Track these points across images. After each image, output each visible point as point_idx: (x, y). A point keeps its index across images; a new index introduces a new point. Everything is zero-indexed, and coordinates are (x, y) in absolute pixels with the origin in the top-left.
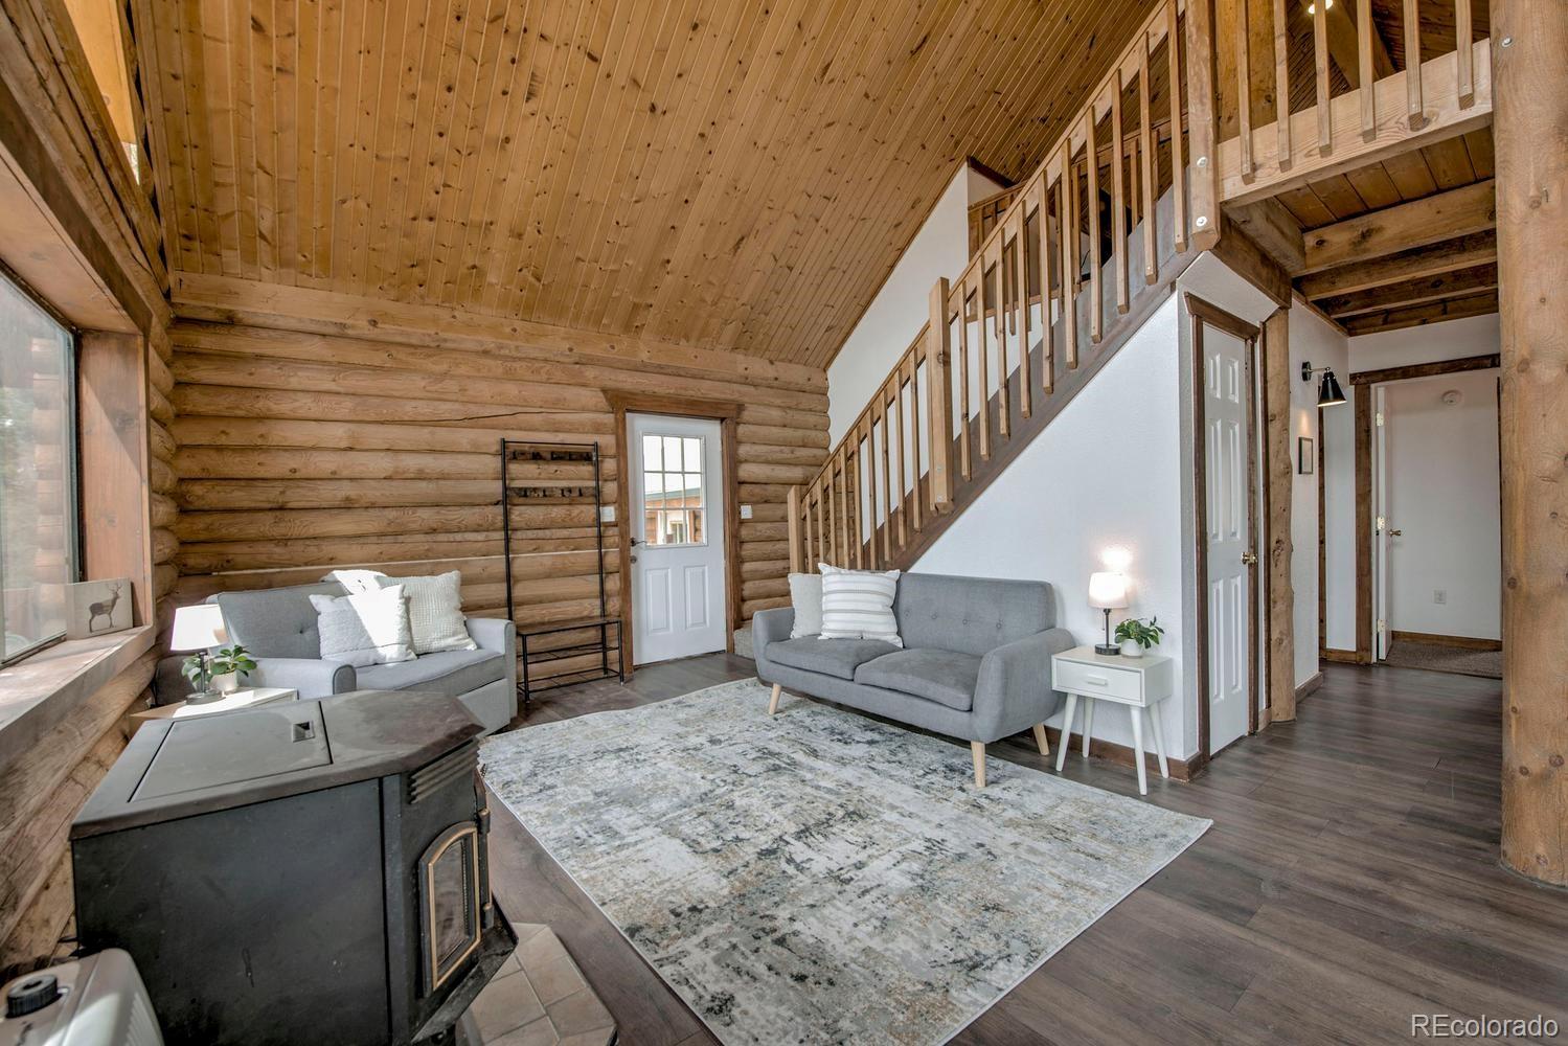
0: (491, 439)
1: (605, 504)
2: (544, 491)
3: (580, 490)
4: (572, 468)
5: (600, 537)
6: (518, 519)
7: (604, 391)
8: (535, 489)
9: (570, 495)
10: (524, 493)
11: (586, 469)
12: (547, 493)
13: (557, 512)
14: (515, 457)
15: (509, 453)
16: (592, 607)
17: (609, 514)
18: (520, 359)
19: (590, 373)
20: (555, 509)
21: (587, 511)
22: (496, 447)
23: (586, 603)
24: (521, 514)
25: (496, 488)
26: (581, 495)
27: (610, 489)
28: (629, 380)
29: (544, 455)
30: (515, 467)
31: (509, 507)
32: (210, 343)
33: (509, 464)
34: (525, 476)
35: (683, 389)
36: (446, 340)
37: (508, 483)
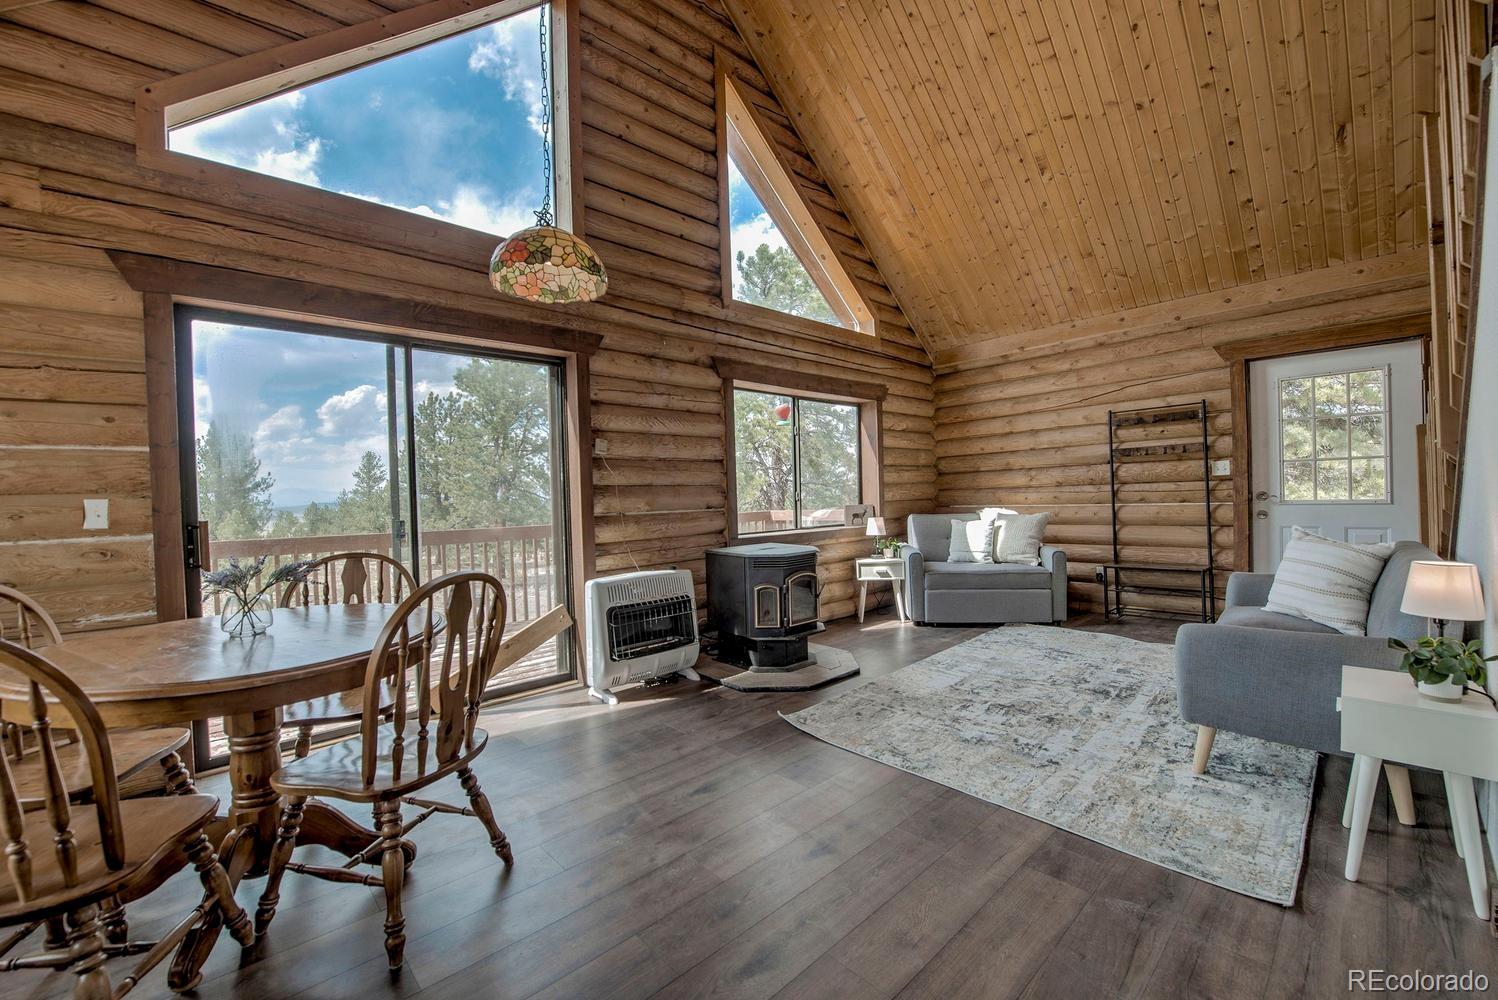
0: (1101, 413)
1: (1219, 458)
2: (1147, 451)
3: (1184, 447)
4: (1180, 427)
5: (1209, 492)
6: (1124, 474)
7: (1217, 348)
8: (1138, 449)
9: (1182, 453)
10: (1127, 453)
11: (1194, 427)
12: (1150, 452)
13: (1162, 468)
14: (1119, 426)
15: (1116, 422)
16: (1200, 558)
17: (1223, 468)
18: (1130, 341)
19: (1197, 336)
20: (1162, 465)
21: (1196, 466)
22: (1106, 419)
23: (1194, 552)
24: (1127, 471)
25: (1106, 450)
26: (1184, 451)
27: (1225, 444)
28: (1252, 327)
29: (1147, 419)
30: (1122, 433)
31: (1115, 466)
32: (948, 385)
33: (1116, 430)
34: (1132, 437)
35: (1338, 316)
36: (1069, 345)
37: (1114, 446)
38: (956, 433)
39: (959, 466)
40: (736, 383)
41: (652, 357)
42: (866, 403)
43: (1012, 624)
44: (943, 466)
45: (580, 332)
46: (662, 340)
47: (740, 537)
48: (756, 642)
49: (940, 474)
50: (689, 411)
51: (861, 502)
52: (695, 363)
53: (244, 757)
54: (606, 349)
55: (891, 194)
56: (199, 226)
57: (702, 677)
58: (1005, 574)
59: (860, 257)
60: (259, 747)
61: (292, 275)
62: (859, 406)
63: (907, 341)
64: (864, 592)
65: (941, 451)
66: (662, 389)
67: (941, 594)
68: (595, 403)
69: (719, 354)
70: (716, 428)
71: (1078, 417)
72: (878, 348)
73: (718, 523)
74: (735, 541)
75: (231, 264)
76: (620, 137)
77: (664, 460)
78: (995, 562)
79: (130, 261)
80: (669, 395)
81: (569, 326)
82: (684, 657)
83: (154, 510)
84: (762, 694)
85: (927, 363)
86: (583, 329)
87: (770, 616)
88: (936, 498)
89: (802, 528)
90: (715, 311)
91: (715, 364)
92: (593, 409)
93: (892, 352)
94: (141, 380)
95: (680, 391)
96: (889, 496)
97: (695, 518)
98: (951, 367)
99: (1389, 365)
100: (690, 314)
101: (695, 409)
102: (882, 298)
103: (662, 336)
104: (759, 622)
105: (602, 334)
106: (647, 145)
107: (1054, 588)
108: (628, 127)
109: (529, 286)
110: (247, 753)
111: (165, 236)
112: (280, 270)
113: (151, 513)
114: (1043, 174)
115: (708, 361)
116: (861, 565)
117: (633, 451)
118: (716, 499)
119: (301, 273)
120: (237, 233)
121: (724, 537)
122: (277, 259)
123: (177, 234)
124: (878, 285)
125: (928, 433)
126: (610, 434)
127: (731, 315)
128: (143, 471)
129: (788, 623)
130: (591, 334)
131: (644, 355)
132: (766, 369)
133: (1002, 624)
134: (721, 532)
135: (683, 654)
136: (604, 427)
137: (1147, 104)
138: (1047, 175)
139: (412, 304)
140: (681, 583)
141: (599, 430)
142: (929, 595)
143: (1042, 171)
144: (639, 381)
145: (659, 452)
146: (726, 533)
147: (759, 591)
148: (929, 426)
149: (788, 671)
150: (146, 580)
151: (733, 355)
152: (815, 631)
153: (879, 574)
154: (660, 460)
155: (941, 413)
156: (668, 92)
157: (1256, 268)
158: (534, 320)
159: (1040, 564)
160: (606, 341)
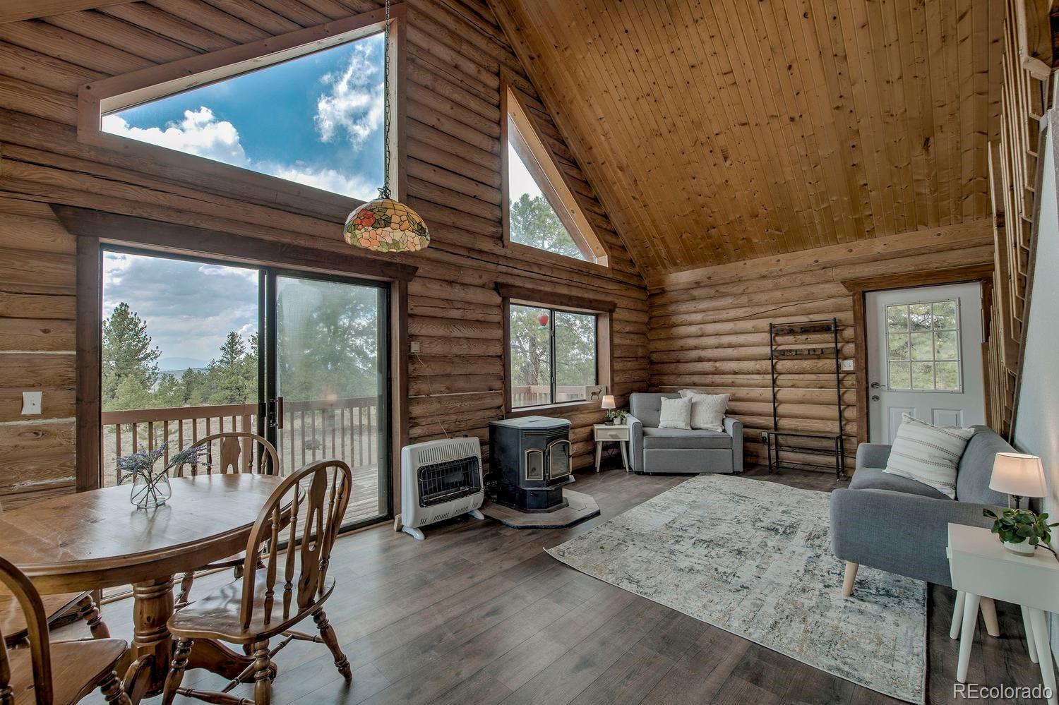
0: (764, 324)
1: (846, 358)
2: (796, 351)
3: (822, 350)
4: (819, 336)
5: (839, 382)
6: (781, 368)
7: (843, 282)
8: (790, 351)
9: (820, 355)
10: (783, 353)
11: (829, 336)
12: (798, 353)
13: (807, 364)
14: (777, 334)
15: (775, 331)
16: (834, 427)
17: (848, 365)
18: (784, 275)
19: (831, 273)
20: (806, 362)
21: (830, 364)
22: (769, 328)
23: (829, 423)
24: (782, 365)
25: (768, 349)
26: (822, 353)
27: (850, 349)
28: (867, 270)
29: (796, 330)
30: (778, 339)
31: (774, 361)
32: (658, 301)
33: (774, 337)
34: (787, 343)
35: (926, 264)
36: (742, 277)
37: (774, 347)
38: (663, 334)
39: (665, 357)
40: (512, 300)
41: (453, 282)
42: (600, 314)
43: (704, 474)
44: (654, 357)
45: (402, 265)
46: (460, 270)
47: (513, 411)
48: (526, 491)
49: (652, 363)
50: (477, 321)
51: (597, 383)
52: (483, 286)
53: (145, 602)
54: (420, 277)
55: (621, 170)
56: (123, 186)
57: (486, 516)
58: (700, 438)
59: (598, 212)
60: (157, 594)
61: (191, 223)
62: (597, 316)
63: (631, 270)
64: (599, 448)
65: (652, 346)
66: (460, 305)
67: (655, 452)
68: (411, 316)
69: (500, 280)
70: (498, 333)
71: (749, 325)
72: (611, 276)
73: (499, 401)
74: (509, 414)
75: (145, 215)
76: (433, 127)
77: (460, 356)
78: (693, 429)
79: (69, 213)
80: (464, 309)
81: (394, 261)
82: (471, 502)
83: (78, 399)
84: (530, 531)
85: (643, 285)
86: (404, 262)
87: (536, 472)
88: (650, 380)
89: (556, 403)
90: (498, 250)
91: (498, 287)
92: (410, 320)
93: (620, 278)
94: (71, 301)
95: (472, 307)
96: (617, 379)
97: (480, 398)
98: (660, 289)
99: (959, 298)
100: (480, 252)
101: (482, 319)
102: (613, 240)
103: (459, 267)
104: (528, 476)
105: (418, 266)
106: (452, 133)
107: (734, 448)
108: (439, 120)
109: (371, 239)
110: (148, 599)
111: (96, 194)
112: (182, 220)
113: (75, 402)
114: (726, 161)
115: (492, 285)
116: (597, 429)
117: (438, 349)
118: (498, 384)
119: (198, 222)
120: (150, 192)
121: (501, 411)
122: (180, 211)
123: (105, 192)
124: (609, 231)
125: (645, 334)
126: (421, 338)
127: (509, 253)
128: (70, 369)
129: (549, 477)
130: (409, 266)
131: (447, 281)
132: (532, 290)
133: (698, 474)
134: (499, 407)
135: (472, 500)
136: (417, 333)
137: (797, 118)
138: (728, 164)
139: (280, 244)
140: (470, 446)
141: (413, 335)
142: (647, 453)
143: (726, 159)
144: (443, 300)
145: (456, 350)
146: (503, 408)
147: (528, 453)
148: (644, 328)
149: (549, 512)
150: (68, 453)
151: (510, 281)
152: (567, 482)
153: (612, 436)
154: (457, 356)
155: (653, 320)
156: (468, 97)
157: (869, 229)
158: (369, 256)
159: (724, 431)
160: (420, 272)
